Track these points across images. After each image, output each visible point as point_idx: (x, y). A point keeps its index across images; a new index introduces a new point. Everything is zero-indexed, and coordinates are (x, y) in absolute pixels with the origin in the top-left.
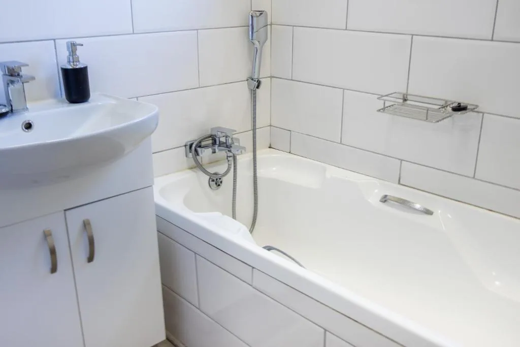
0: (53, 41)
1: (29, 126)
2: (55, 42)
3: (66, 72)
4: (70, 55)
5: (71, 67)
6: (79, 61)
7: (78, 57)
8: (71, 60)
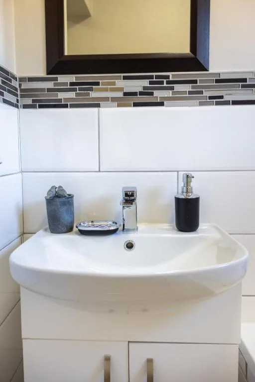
0: (176, 173)
1: (130, 246)
2: (178, 173)
3: (178, 200)
4: (184, 186)
5: (183, 197)
6: (192, 192)
7: (192, 188)
8: (185, 191)
